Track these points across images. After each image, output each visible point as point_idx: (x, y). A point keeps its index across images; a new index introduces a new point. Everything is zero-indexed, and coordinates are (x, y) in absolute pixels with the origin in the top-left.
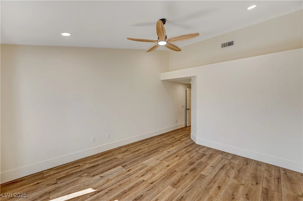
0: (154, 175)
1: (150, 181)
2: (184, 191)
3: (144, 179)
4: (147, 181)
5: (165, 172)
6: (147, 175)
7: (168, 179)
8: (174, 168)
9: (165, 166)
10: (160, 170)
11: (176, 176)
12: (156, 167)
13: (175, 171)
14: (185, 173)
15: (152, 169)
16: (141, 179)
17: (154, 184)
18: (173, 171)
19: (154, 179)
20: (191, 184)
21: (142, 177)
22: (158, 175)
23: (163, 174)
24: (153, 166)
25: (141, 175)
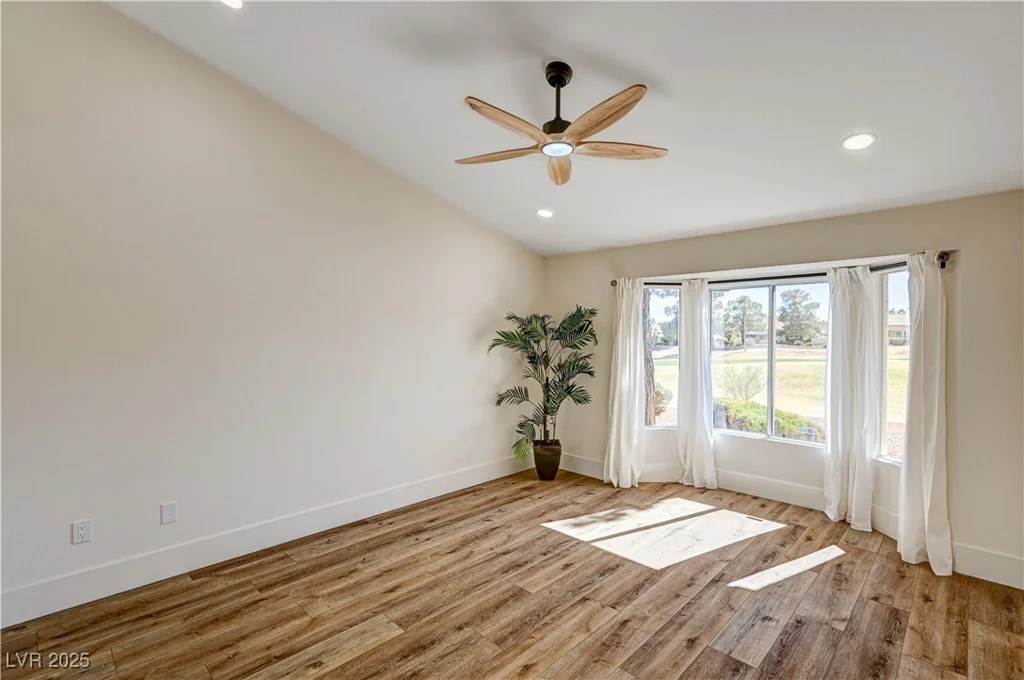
0: (585, 626)
1: (592, 605)
2: (497, 582)
3: (615, 612)
4: (603, 607)
5: (541, 639)
6: (610, 625)
7: (535, 610)
8: (501, 654)
9: (541, 668)
10: (563, 645)
11: (504, 621)
12: (582, 662)
13: (499, 642)
14: (468, 631)
15: (601, 654)
16: (624, 613)
17: (578, 598)
18: (511, 640)
19: (582, 613)
20: (467, 597)
21: (626, 618)
22: (569, 623)
23: (548, 628)
24: (599, 666)
25: (630, 624)
